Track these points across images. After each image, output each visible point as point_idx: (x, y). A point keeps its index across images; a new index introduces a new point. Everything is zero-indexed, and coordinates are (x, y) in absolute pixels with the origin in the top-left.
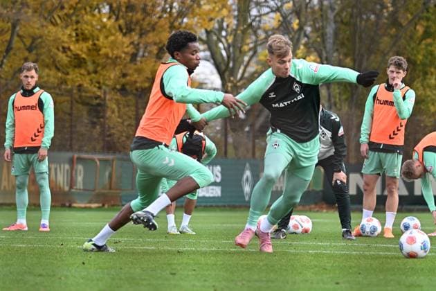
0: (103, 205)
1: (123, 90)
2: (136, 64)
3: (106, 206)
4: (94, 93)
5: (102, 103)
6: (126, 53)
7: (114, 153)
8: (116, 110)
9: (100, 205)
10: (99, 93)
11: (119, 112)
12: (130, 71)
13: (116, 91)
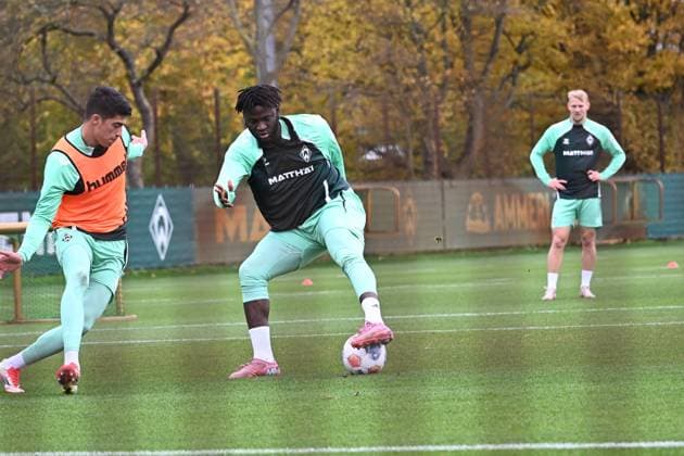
0: (625, 240)
1: (640, 92)
2: (654, 59)
3: (629, 242)
4: (604, 99)
5: (616, 110)
6: (640, 46)
7: (635, 173)
8: (634, 119)
9: (621, 240)
10: (609, 99)
11: (637, 120)
12: (648, 69)
13: (631, 94)
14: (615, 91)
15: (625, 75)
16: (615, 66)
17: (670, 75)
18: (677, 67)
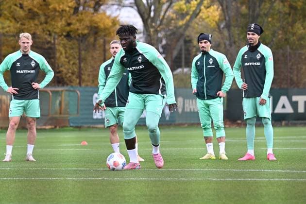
0: (56, 127)
1: (68, 36)
2: (78, 16)
3: (58, 128)
4: (46, 39)
5: (53, 46)
6: (69, 7)
7: (63, 85)
8: (63, 52)
9: (53, 127)
10: (49, 39)
11: (66, 53)
12: (74, 21)
13: (63, 37)
14: (53, 34)
15: (59, 24)
16: (53, 19)
17: (87, 26)
18: (91, 21)
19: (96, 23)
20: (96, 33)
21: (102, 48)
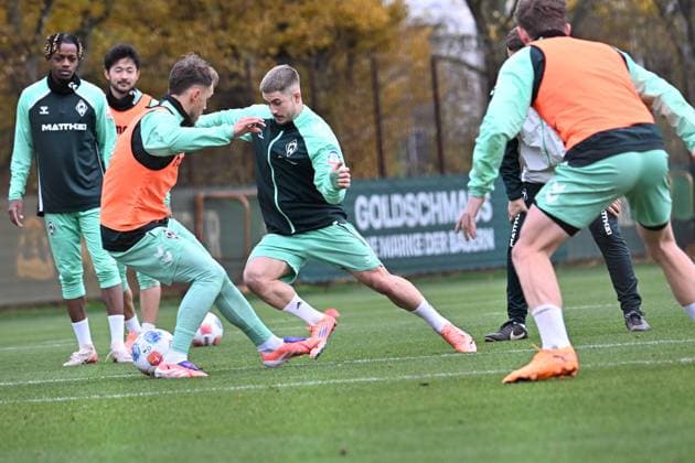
1: (282, 55)
2: (302, 3)
10: (234, 68)
12: (293, 19)
13: (269, 59)
16: (240, 15)
17: (327, 28)
18: (337, 14)
19: (349, 18)
20: (352, 44)
21: (369, 81)
